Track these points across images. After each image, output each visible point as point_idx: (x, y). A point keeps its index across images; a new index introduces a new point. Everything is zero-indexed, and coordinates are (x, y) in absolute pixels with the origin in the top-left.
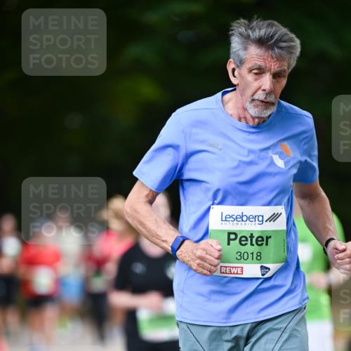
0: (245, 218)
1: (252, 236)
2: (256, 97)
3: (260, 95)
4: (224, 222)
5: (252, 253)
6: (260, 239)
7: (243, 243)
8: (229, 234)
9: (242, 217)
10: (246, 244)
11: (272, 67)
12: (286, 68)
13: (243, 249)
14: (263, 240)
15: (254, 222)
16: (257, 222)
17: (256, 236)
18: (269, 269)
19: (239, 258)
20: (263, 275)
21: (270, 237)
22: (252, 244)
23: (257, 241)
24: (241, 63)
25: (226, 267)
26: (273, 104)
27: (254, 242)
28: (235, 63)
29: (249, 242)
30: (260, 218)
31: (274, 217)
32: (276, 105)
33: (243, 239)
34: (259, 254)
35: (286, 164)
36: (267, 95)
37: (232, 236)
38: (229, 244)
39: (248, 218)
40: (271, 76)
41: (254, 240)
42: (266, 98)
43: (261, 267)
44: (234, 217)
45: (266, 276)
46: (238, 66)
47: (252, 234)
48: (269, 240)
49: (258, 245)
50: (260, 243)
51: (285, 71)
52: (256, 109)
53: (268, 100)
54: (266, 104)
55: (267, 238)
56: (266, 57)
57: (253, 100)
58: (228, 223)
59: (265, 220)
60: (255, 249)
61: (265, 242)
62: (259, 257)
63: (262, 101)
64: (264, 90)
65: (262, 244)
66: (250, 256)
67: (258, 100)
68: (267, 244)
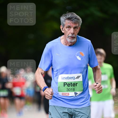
0: (69, 78)
1: (71, 84)
2: (69, 36)
3: (70, 35)
4: (62, 80)
5: (72, 89)
6: (74, 84)
7: (69, 86)
8: (64, 83)
9: (68, 78)
10: (70, 86)
11: (73, 25)
12: (78, 26)
13: (69, 88)
14: (75, 84)
15: (72, 79)
16: (73, 79)
17: (72, 83)
18: (77, 93)
19: (68, 90)
20: (75, 95)
21: (77, 83)
22: (71, 86)
23: (73, 85)
24: (64, 25)
25: (64, 93)
26: (75, 38)
27: (72, 85)
28: (62, 26)
29: (70, 85)
30: (74, 78)
31: (78, 77)
32: (76, 38)
33: (69, 84)
34: (74, 89)
35: (81, 59)
36: (72, 35)
37: (65, 84)
38: (64, 86)
39: (70, 78)
40: (73, 29)
41: (72, 84)
42: (72, 36)
43: (75, 93)
44: (66, 78)
45: (76, 96)
46: (63, 27)
47: (71, 83)
48: (77, 84)
49: (73, 86)
50: (74, 85)
51: (77, 27)
52: (70, 40)
53: (73, 36)
54: (73, 38)
55: (76, 84)
56: (71, 23)
57: (69, 37)
58: (64, 80)
59: (75, 78)
60: (73, 87)
61: (75, 85)
62: (74, 90)
63: (71, 37)
64: (71, 33)
65: (75, 86)
66: (71, 90)
67: (70, 37)
68: (76, 86)
